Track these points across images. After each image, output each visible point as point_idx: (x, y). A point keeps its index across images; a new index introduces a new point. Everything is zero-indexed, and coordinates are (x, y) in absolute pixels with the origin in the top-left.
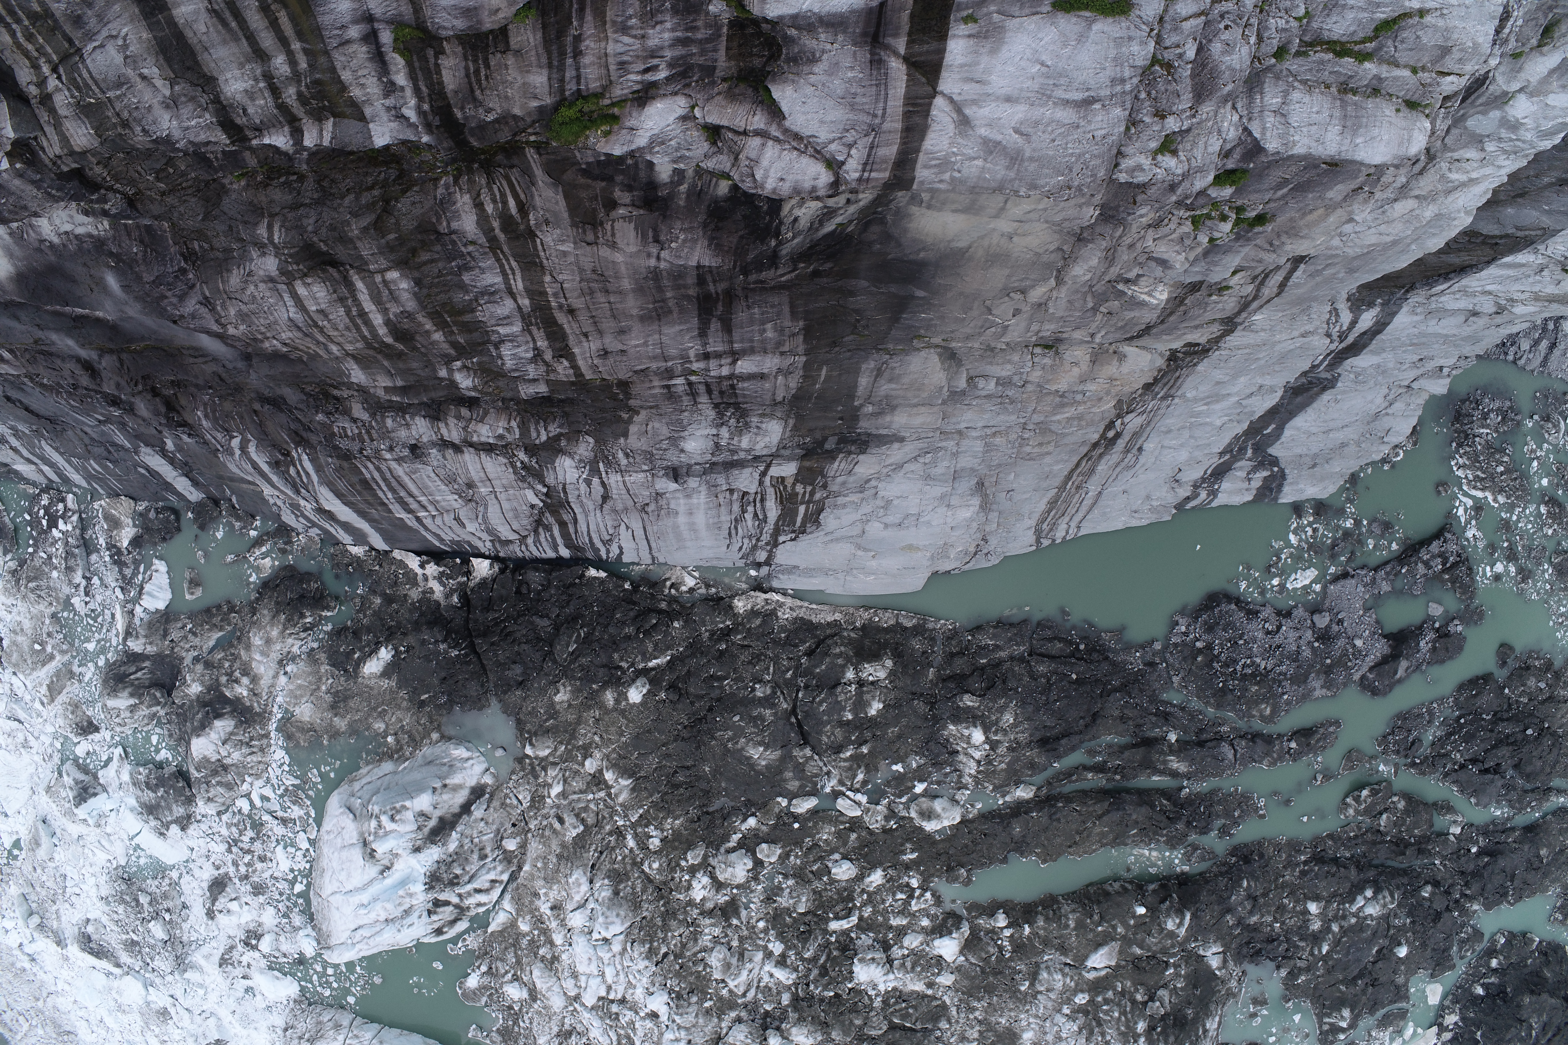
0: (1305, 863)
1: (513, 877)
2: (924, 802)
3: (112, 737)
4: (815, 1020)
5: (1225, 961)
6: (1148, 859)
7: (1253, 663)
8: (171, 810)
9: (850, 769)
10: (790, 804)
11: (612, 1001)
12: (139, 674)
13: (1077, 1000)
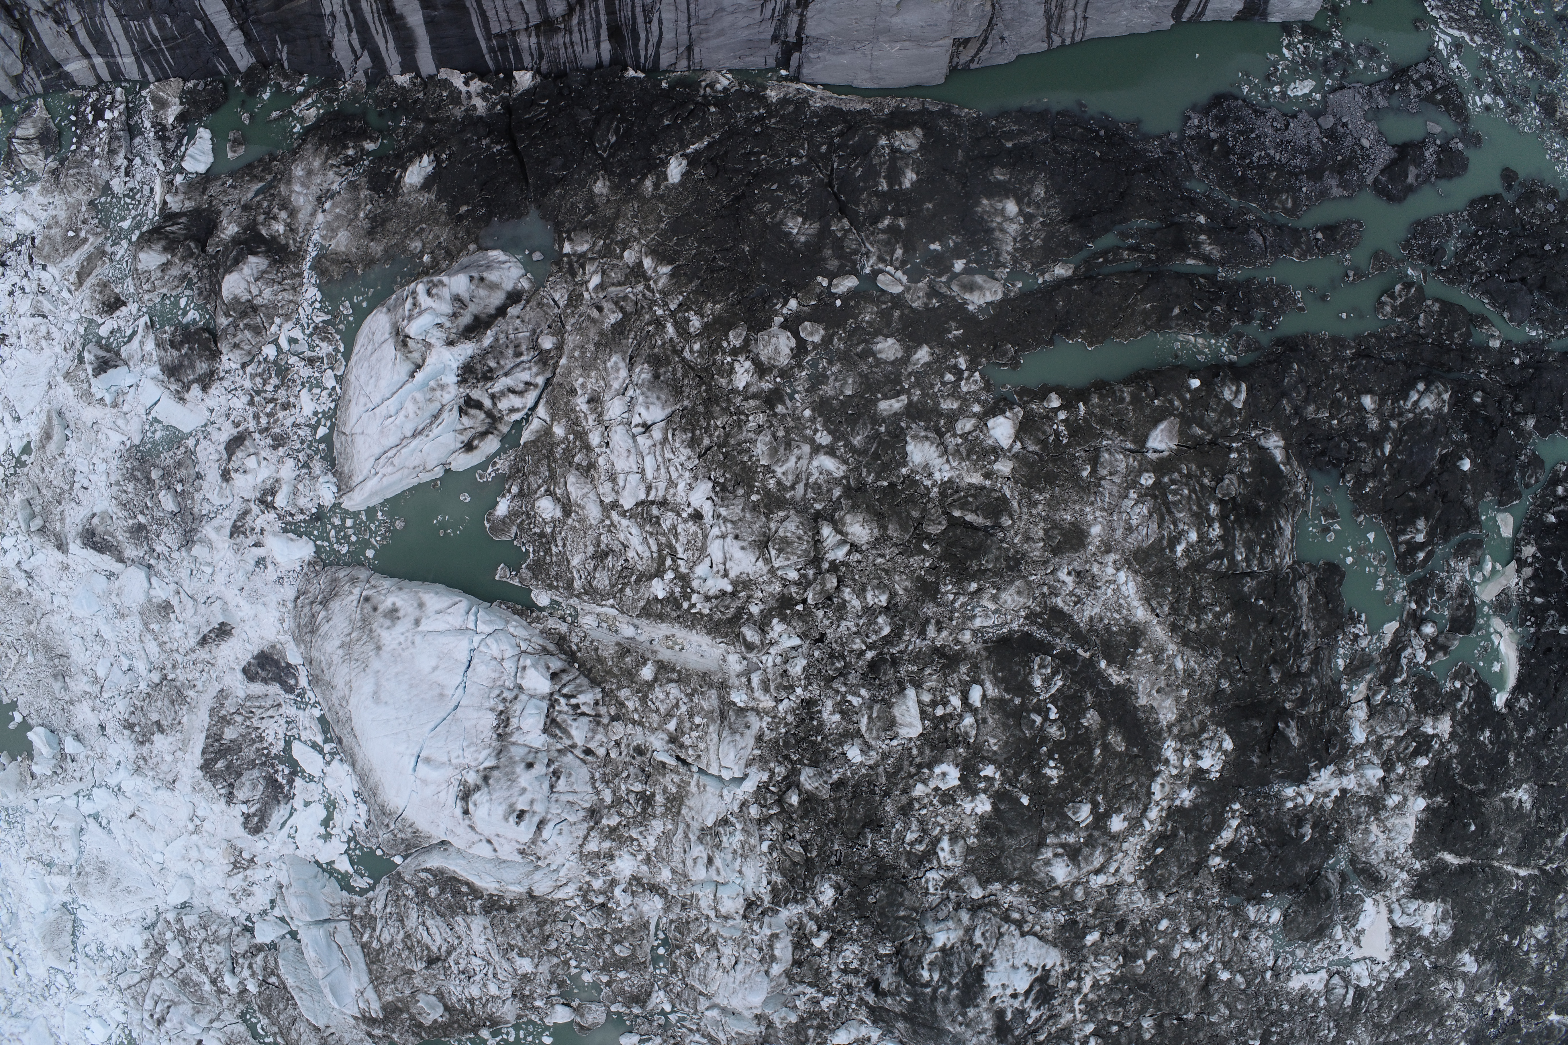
0: (1352, 359)
1: (548, 382)
2: (966, 279)
3: (139, 310)
4: (870, 509)
5: (1288, 457)
6: (1195, 346)
7: (1268, 155)
8: (193, 368)
9: (888, 243)
10: (830, 285)
11: (652, 503)
12: (174, 228)
13: (1143, 481)
